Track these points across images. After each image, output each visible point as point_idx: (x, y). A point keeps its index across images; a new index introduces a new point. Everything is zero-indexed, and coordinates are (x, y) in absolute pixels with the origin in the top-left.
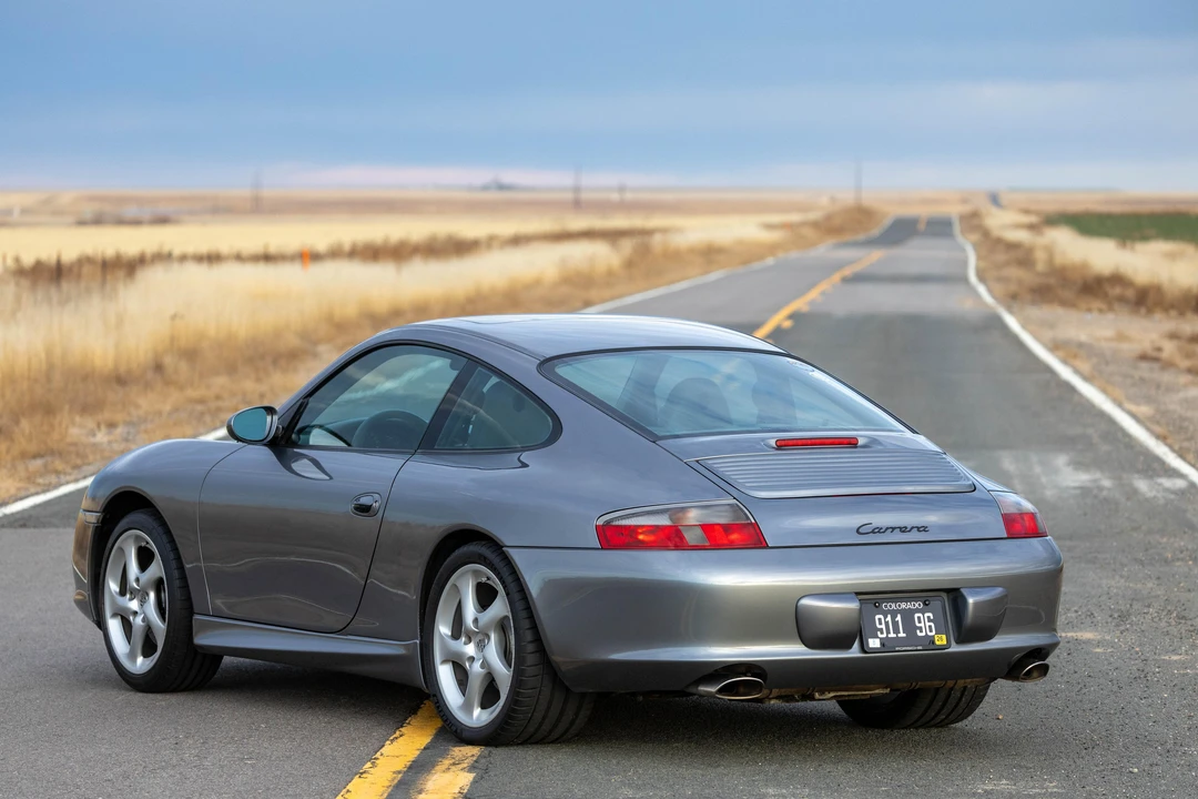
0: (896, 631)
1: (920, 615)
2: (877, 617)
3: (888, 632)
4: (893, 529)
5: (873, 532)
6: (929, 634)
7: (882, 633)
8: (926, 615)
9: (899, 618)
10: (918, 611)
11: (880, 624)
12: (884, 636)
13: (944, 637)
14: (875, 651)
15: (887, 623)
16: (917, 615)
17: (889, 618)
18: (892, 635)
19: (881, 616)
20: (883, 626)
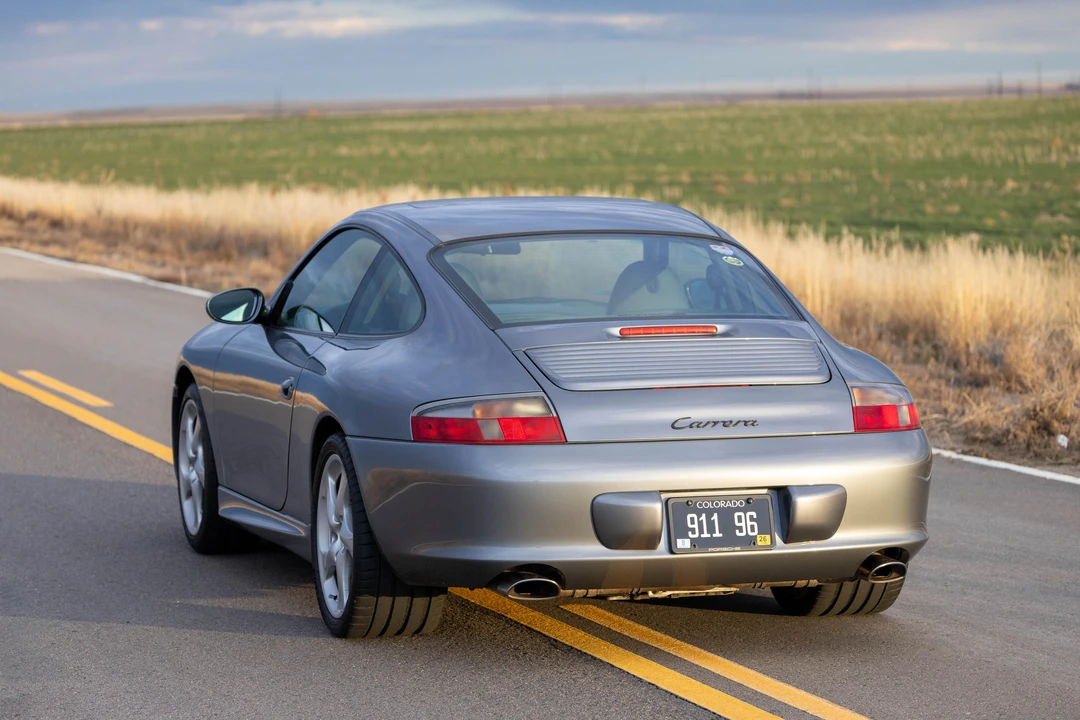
0: (711, 530)
1: (742, 514)
2: (689, 516)
3: (701, 531)
4: (715, 423)
5: (691, 426)
6: (750, 534)
7: (694, 533)
8: (749, 514)
9: (715, 517)
10: (738, 509)
11: (693, 523)
12: (696, 536)
13: (768, 537)
14: (685, 552)
15: (700, 524)
16: (736, 514)
17: (703, 517)
18: (706, 535)
19: (694, 516)
20: (696, 526)
